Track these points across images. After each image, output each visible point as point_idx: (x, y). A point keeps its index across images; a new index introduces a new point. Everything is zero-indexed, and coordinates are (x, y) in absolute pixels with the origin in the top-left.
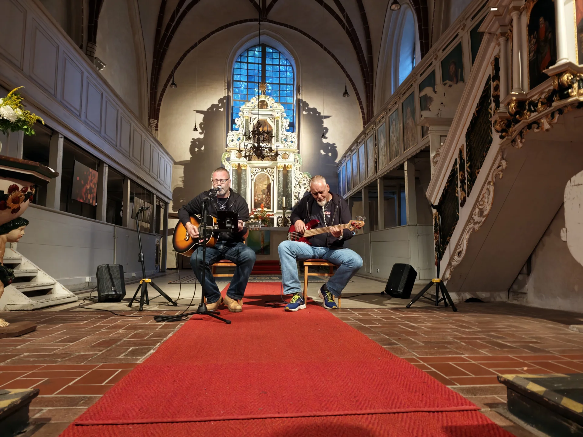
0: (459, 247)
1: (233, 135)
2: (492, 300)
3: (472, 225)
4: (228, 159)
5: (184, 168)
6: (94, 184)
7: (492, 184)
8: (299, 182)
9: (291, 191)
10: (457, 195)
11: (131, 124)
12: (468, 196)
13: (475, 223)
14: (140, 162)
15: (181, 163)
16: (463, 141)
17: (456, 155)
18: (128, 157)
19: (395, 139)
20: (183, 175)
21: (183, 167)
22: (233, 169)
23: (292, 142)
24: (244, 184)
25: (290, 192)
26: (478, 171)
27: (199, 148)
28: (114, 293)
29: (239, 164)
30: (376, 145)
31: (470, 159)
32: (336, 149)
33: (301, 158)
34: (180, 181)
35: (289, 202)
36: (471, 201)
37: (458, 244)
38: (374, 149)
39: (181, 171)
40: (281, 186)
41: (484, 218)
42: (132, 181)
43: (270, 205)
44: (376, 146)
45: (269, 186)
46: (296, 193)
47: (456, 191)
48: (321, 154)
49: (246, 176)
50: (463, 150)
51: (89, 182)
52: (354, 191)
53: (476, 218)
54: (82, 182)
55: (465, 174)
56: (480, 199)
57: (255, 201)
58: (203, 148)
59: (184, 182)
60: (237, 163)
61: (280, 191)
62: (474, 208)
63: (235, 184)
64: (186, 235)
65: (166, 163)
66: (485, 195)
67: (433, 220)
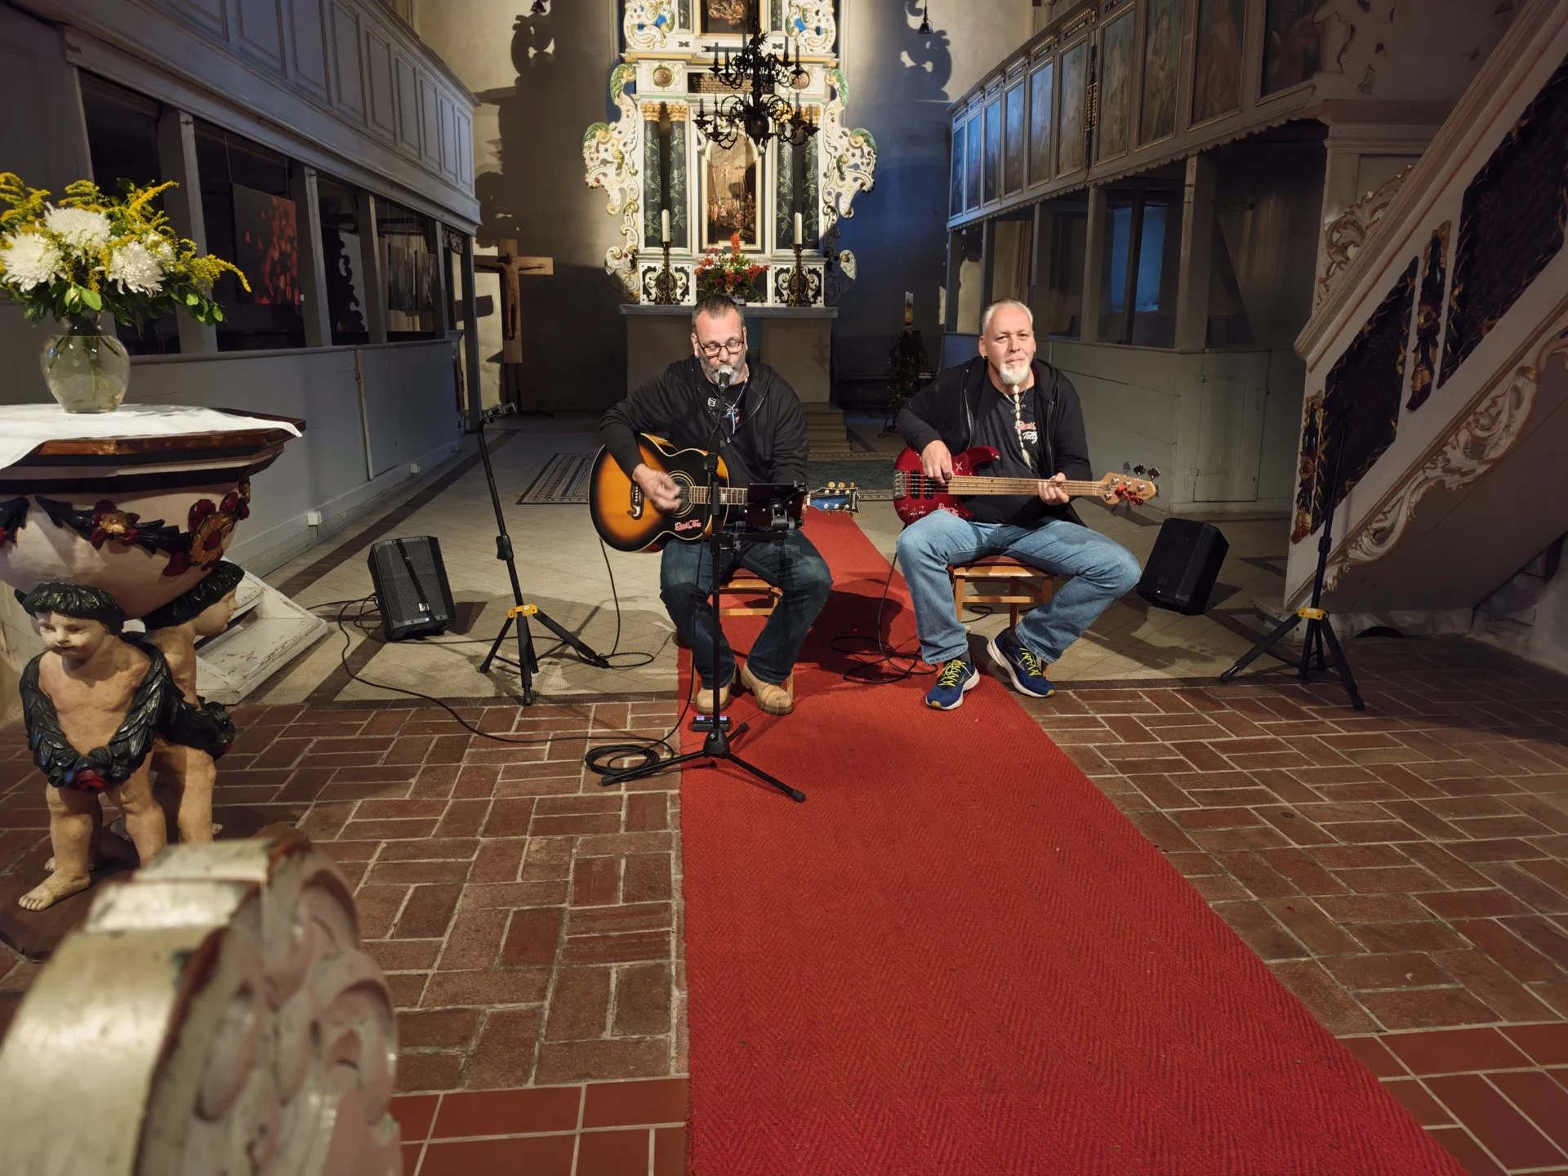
0: (1381, 516)
1: (642, 9)
2: (1429, 631)
3: (1438, 472)
4: (631, 88)
5: (501, 114)
6: (290, 241)
7: (1531, 376)
8: (838, 162)
9: (817, 190)
10: (1400, 370)
11: (357, 17)
12: (1439, 386)
13: (1448, 470)
14: (394, 135)
15: (490, 97)
16: (1448, 208)
17: (1417, 247)
18: (363, 129)
19: (1162, 74)
20: (497, 135)
21: (497, 108)
22: (646, 122)
23: (818, 31)
24: (679, 168)
25: (812, 192)
26: (1490, 323)
27: (541, 46)
28: (427, 619)
29: (663, 106)
30: (1094, 78)
31: (1464, 272)
32: (949, 48)
33: (846, 83)
34: (491, 154)
35: (811, 224)
36: (1445, 402)
37: (1377, 511)
38: (1087, 92)
39: (490, 120)
40: (788, 173)
41: (1485, 467)
42: (380, 199)
43: (754, 232)
44: (1093, 81)
45: (750, 172)
46: (829, 194)
47: (1400, 358)
48: (903, 64)
49: (684, 143)
50: (1447, 238)
51: (275, 240)
52: (1006, 204)
53: (1456, 456)
54: (261, 246)
55: (1439, 315)
56: (1481, 408)
57: (710, 218)
58: (550, 49)
59: (503, 155)
60: (657, 102)
61: (785, 190)
62: (1455, 427)
63: (653, 169)
64: (633, 502)
65: (457, 113)
66: (1500, 400)
67: (1304, 416)
